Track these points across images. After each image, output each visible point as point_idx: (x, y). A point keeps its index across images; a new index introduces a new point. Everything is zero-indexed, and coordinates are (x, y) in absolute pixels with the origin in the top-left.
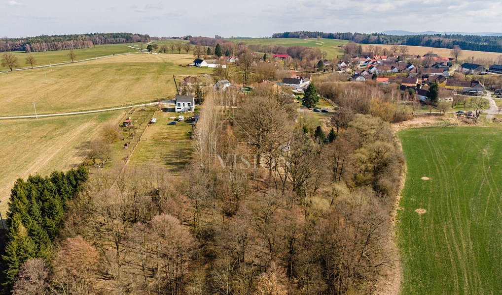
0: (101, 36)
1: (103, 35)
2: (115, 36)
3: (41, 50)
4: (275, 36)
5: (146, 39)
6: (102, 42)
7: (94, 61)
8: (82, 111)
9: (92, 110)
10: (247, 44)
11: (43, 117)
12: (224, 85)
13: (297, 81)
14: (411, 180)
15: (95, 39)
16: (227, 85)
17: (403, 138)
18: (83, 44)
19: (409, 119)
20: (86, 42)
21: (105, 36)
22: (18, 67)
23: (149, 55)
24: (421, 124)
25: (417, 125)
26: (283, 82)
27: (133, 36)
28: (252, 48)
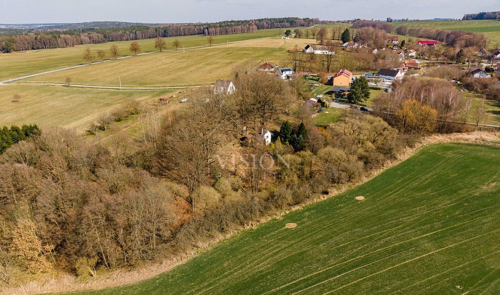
0: (269, 21)
1: (270, 20)
2: (281, 21)
3: (215, 34)
4: (467, 18)
5: (310, 24)
6: (268, 27)
7: (226, 45)
8: (154, 87)
9: (162, 87)
10: (408, 28)
11: (125, 89)
12: (284, 72)
13: (394, 73)
14: (344, 196)
15: (263, 24)
16: (288, 73)
17: (423, 153)
18: (248, 29)
19: (467, 131)
20: (251, 27)
21: (272, 21)
22: (165, 48)
23: (278, 41)
24: (474, 140)
25: (467, 140)
26: (379, 73)
27: (297, 21)
28: (412, 33)
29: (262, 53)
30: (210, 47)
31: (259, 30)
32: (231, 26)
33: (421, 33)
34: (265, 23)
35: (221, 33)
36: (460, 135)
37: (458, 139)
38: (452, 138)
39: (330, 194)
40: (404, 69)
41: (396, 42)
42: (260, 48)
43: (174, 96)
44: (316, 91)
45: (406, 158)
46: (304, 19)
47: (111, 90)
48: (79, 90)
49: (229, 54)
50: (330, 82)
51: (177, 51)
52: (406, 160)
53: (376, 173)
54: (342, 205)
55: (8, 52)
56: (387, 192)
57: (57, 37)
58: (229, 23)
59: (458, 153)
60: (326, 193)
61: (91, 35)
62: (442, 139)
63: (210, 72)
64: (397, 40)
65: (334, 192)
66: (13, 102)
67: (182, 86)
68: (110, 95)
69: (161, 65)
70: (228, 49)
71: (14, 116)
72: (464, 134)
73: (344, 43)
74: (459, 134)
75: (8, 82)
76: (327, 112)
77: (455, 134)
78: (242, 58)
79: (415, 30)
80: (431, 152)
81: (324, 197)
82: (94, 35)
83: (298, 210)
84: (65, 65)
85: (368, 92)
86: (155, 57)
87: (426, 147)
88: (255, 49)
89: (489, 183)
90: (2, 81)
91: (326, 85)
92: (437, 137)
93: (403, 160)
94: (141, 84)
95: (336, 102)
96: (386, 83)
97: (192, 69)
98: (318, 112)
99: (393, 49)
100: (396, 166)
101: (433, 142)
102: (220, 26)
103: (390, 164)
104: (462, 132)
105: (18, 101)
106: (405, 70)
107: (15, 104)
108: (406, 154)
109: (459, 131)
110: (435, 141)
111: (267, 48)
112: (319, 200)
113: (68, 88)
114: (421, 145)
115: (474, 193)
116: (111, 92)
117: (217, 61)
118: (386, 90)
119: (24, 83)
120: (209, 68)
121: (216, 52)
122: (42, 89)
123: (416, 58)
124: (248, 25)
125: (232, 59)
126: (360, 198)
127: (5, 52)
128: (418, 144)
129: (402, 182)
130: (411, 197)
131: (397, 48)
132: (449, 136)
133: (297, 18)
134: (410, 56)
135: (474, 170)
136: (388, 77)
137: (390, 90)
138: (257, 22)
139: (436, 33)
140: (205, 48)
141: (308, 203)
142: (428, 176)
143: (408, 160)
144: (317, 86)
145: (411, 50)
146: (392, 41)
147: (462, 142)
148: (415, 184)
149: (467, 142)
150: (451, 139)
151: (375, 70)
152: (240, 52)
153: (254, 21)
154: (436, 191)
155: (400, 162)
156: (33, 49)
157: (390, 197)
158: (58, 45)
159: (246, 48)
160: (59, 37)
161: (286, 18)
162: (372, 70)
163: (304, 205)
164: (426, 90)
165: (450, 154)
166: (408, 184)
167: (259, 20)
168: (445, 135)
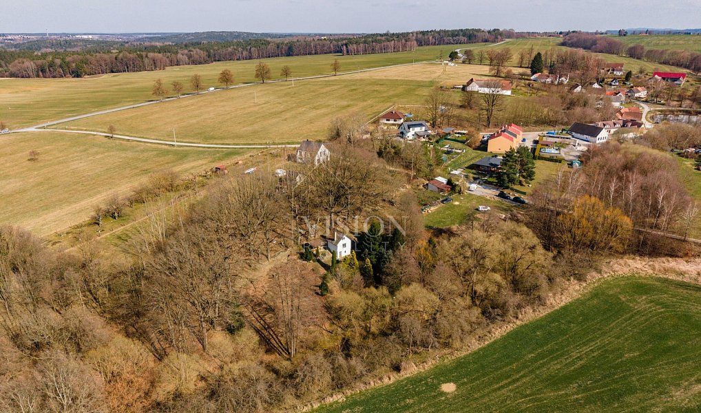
0: (437, 35)
1: (439, 32)
2: (454, 34)
3: (357, 53)
5: (496, 38)
6: (435, 43)
7: (356, 75)
8: (223, 144)
9: (234, 144)
10: (647, 48)
11: (181, 146)
12: (411, 129)
13: (595, 132)
14: (426, 378)
15: (428, 38)
16: (417, 129)
17: (595, 294)
18: (404, 46)
19: (686, 255)
20: (409, 43)
21: (442, 34)
22: (269, 78)
23: (434, 68)
24: (694, 275)
25: (682, 274)
26: (572, 130)
27: (479, 34)
28: (652, 56)
29: (400, 89)
30: (333, 78)
31: (421, 48)
32: (380, 42)
33: (666, 57)
34: (431, 38)
35: (365, 52)
36: (672, 263)
37: (666, 271)
38: (657, 267)
39: (402, 373)
40: (615, 124)
41: (619, 74)
42: (402, 80)
43: (240, 162)
44: (454, 162)
45: (563, 304)
46: (489, 32)
47: (163, 146)
48: (121, 144)
49: (352, 90)
50: (483, 146)
51: (286, 83)
52: (562, 308)
53: (499, 331)
54: (411, 401)
55: (78, 76)
56: (499, 379)
57: (144, 56)
58: (379, 38)
59: (657, 303)
60: (397, 368)
61: (192, 53)
62: (639, 266)
63: (311, 121)
64: (621, 70)
65: (411, 369)
66: (29, 160)
67: (261, 144)
68: (157, 155)
69: (250, 107)
70: (354, 82)
71: (18, 184)
72: (679, 260)
73: (533, 74)
74: (670, 259)
75: (44, 128)
76: (457, 203)
77: (664, 259)
78: (366, 99)
79: (656, 51)
80: (611, 292)
81: (390, 379)
82: (196, 52)
83: (337, 402)
84: (129, 101)
85: (531, 171)
86: (248, 92)
87: (606, 282)
88: (394, 83)
89: (691, 384)
90: (38, 124)
91: (474, 149)
92: (630, 262)
93: (556, 308)
94: (207, 139)
95: (479, 184)
96: (579, 148)
97: (288, 115)
98: (442, 202)
99: (611, 85)
100: (537, 321)
101: (621, 273)
102: (365, 42)
103: (530, 315)
104: (677, 256)
105: (37, 159)
106: (617, 126)
107: (30, 164)
108: (566, 294)
109: (673, 254)
110: (626, 270)
111: (412, 81)
112: (379, 384)
113: (111, 140)
114: (598, 276)
115: (653, 405)
116: (161, 150)
117: (330, 102)
118: (571, 164)
119: (62, 129)
120: (314, 113)
121: (335, 87)
122: (75, 141)
123: (646, 101)
124: (403, 41)
125: (352, 100)
126: (449, 388)
127: (74, 77)
128: (594, 274)
129: (535, 360)
130: (536, 400)
131: (617, 84)
132: (651, 263)
133: (479, 31)
134: (637, 98)
135: (674, 348)
136: (585, 137)
137: (577, 165)
138: (420, 36)
139: (690, 57)
140: (327, 79)
141: (360, 387)
142: (586, 349)
143: (565, 308)
144: (458, 154)
145: (639, 88)
146: (613, 70)
147: (672, 277)
148: (555, 367)
149: (680, 279)
150: (654, 269)
151: (566, 124)
152: (369, 88)
153: (415, 34)
154: (586, 389)
155: (550, 311)
156: (113, 72)
157: (499, 393)
158: (144, 66)
159: (380, 80)
160: (147, 56)
161: (462, 30)
162: (562, 124)
163: (349, 393)
164: (620, 178)
165: (642, 302)
166: (543, 365)
167: (423, 33)
168: (647, 258)
